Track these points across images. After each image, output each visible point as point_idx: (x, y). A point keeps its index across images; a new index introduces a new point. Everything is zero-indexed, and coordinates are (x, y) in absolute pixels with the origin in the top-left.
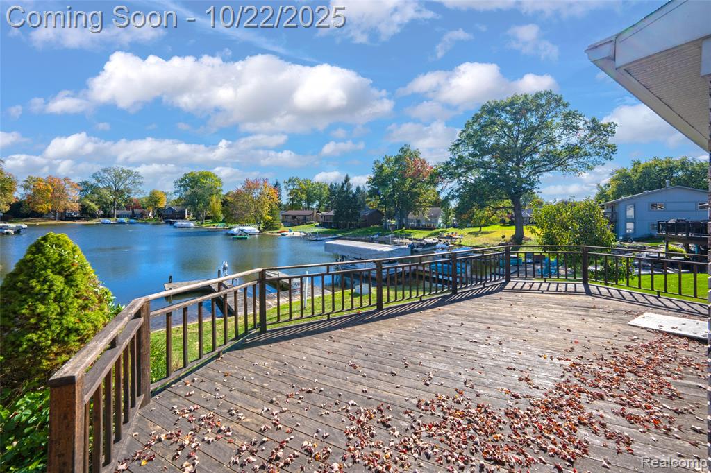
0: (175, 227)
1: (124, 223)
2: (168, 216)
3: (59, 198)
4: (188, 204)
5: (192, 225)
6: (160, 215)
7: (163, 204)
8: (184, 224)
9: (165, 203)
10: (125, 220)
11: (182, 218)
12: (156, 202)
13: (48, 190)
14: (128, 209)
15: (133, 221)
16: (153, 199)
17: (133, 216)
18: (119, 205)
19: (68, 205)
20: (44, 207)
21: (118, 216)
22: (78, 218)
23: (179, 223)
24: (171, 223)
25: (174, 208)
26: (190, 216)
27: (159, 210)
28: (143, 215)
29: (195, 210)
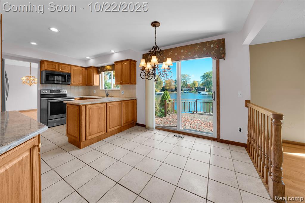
0: (201, 94)
1: (185, 92)
2: (198, 90)
3: (170, 85)
4: (206, 85)
5: (207, 93)
6: (196, 90)
7: (197, 86)
8: (204, 93)
9: (198, 85)
10: (185, 91)
11: (204, 91)
12: (195, 85)
13: (168, 83)
14: (187, 88)
15: (188, 92)
16: (194, 84)
17: (188, 90)
18: (184, 86)
19: (172, 87)
20: (168, 88)
21: (184, 90)
22: (175, 91)
23: (202, 93)
24: (200, 93)
25: (201, 87)
26: (207, 90)
27: (196, 88)
28: (191, 90)
29: (208, 87)
